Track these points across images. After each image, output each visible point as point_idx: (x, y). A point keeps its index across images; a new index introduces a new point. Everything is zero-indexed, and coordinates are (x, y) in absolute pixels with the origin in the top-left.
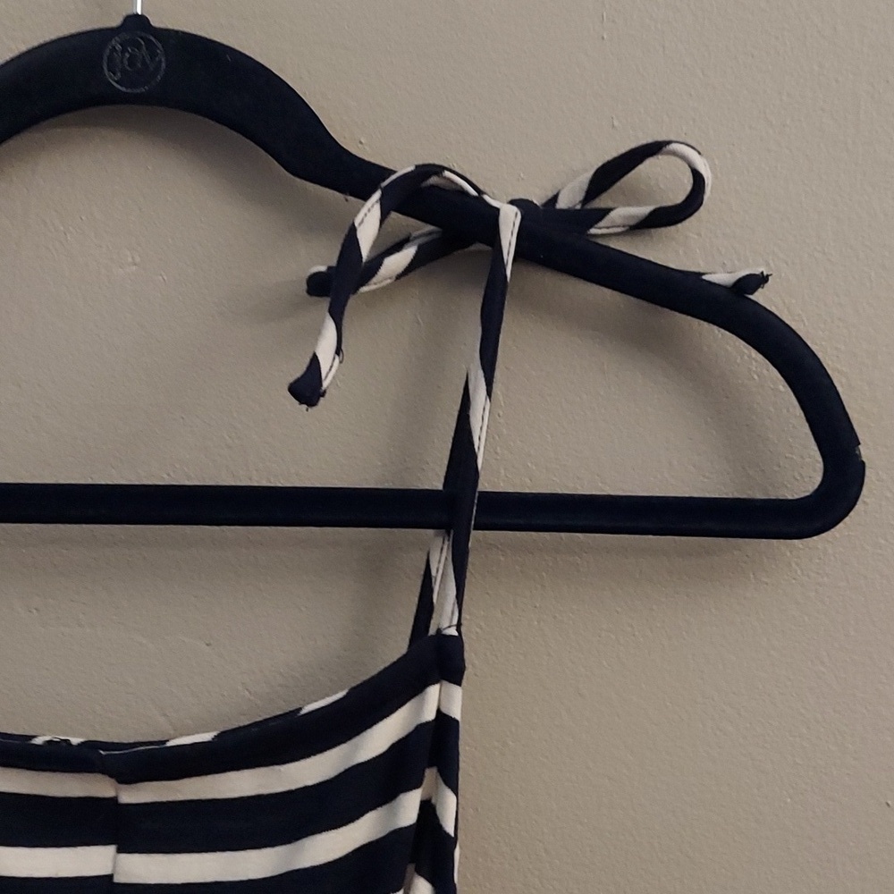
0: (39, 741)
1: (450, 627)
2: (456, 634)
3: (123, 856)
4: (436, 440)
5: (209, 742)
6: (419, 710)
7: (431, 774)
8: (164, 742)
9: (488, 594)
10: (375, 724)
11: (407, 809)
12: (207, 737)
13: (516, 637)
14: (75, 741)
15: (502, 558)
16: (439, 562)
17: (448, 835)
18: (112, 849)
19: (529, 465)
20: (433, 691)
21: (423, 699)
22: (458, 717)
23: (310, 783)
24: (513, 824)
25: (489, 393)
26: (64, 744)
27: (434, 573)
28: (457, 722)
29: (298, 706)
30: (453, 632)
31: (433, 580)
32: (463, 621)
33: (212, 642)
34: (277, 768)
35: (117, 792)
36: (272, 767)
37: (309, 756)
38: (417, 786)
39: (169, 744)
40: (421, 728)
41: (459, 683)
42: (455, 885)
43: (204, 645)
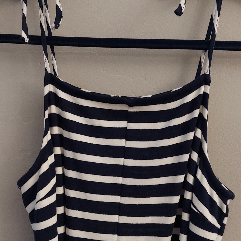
0: (112, 96)
1: (207, 72)
2: (209, 74)
3: (129, 123)
4: (202, 30)
5: (150, 97)
6: (200, 91)
7: (201, 106)
8: (140, 97)
9: (213, 68)
10: (189, 94)
11: (196, 113)
12: (150, 96)
13: (220, 78)
14: (120, 96)
15: (217, 59)
16: (203, 59)
17: (206, 119)
18: (126, 122)
19: (225, 36)
20: (203, 87)
21: (201, 89)
22: (209, 93)
23: (172, 108)
24: (217, 121)
25: (219, 16)
26: (117, 97)
27: (202, 61)
28: (208, 94)
29: (171, 90)
30: (208, 73)
31: (202, 63)
32: (210, 71)
33: (146, 79)
34: (165, 104)
35: (128, 109)
36: (164, 104)
37: (172, 102)
38: (199, 108)
39: (141, 97)
40: (200, 96)
41: (209, 85)
42: (207, 130)
43: (144, 80)
